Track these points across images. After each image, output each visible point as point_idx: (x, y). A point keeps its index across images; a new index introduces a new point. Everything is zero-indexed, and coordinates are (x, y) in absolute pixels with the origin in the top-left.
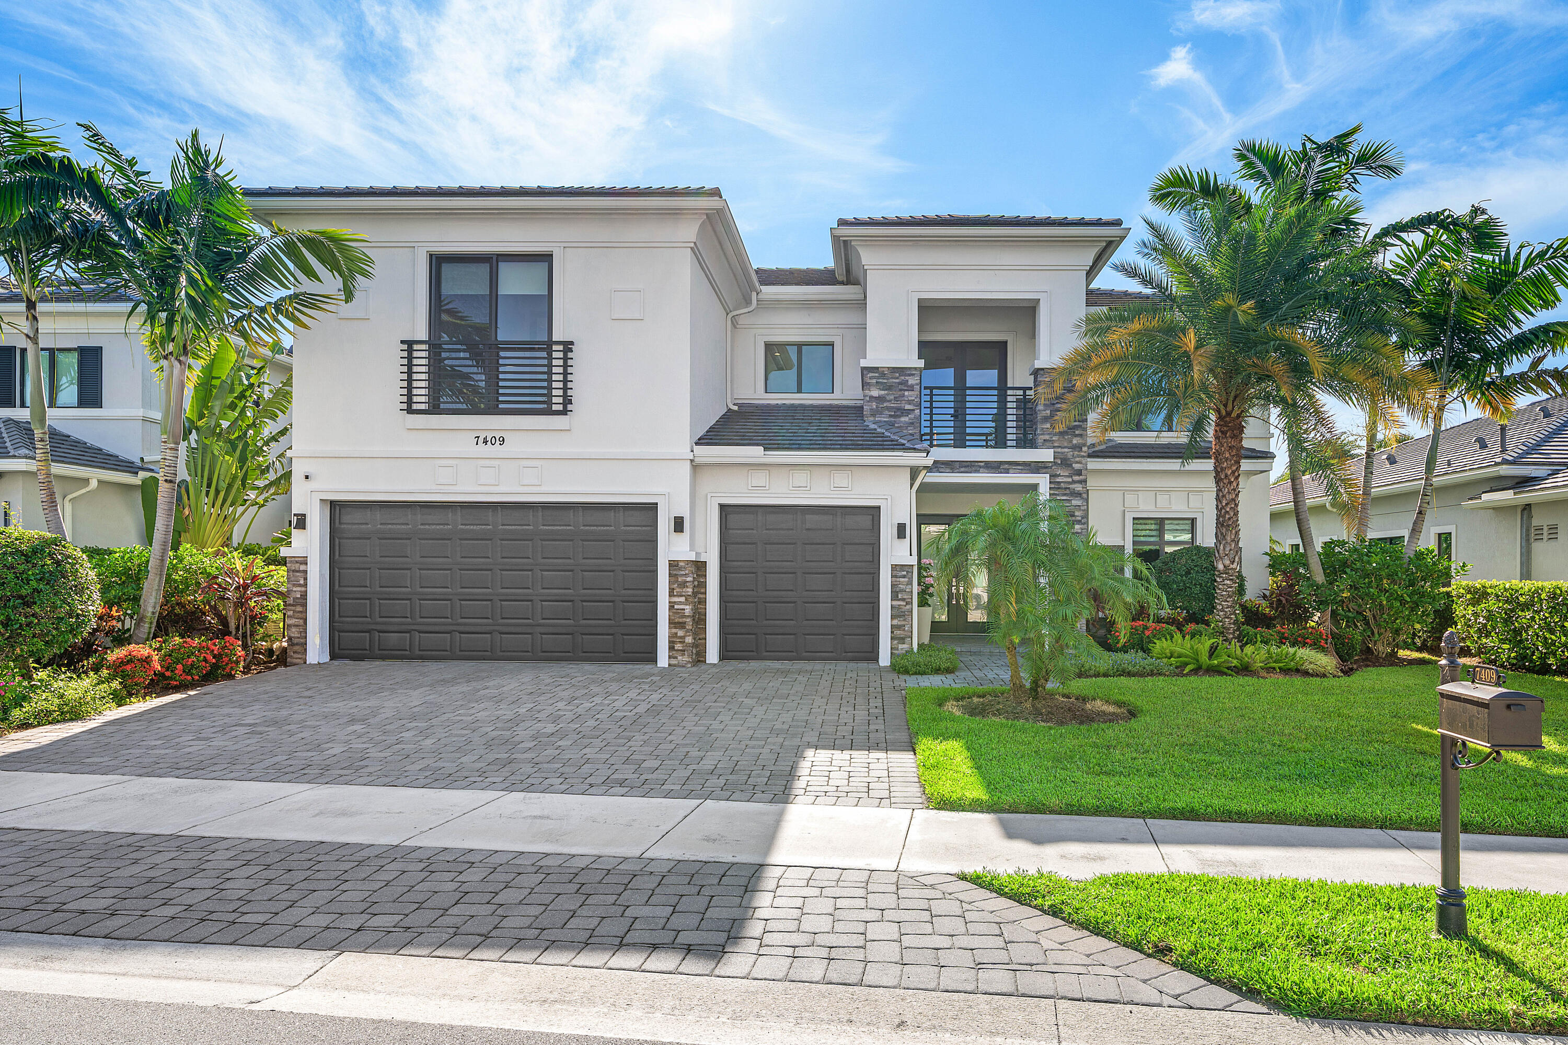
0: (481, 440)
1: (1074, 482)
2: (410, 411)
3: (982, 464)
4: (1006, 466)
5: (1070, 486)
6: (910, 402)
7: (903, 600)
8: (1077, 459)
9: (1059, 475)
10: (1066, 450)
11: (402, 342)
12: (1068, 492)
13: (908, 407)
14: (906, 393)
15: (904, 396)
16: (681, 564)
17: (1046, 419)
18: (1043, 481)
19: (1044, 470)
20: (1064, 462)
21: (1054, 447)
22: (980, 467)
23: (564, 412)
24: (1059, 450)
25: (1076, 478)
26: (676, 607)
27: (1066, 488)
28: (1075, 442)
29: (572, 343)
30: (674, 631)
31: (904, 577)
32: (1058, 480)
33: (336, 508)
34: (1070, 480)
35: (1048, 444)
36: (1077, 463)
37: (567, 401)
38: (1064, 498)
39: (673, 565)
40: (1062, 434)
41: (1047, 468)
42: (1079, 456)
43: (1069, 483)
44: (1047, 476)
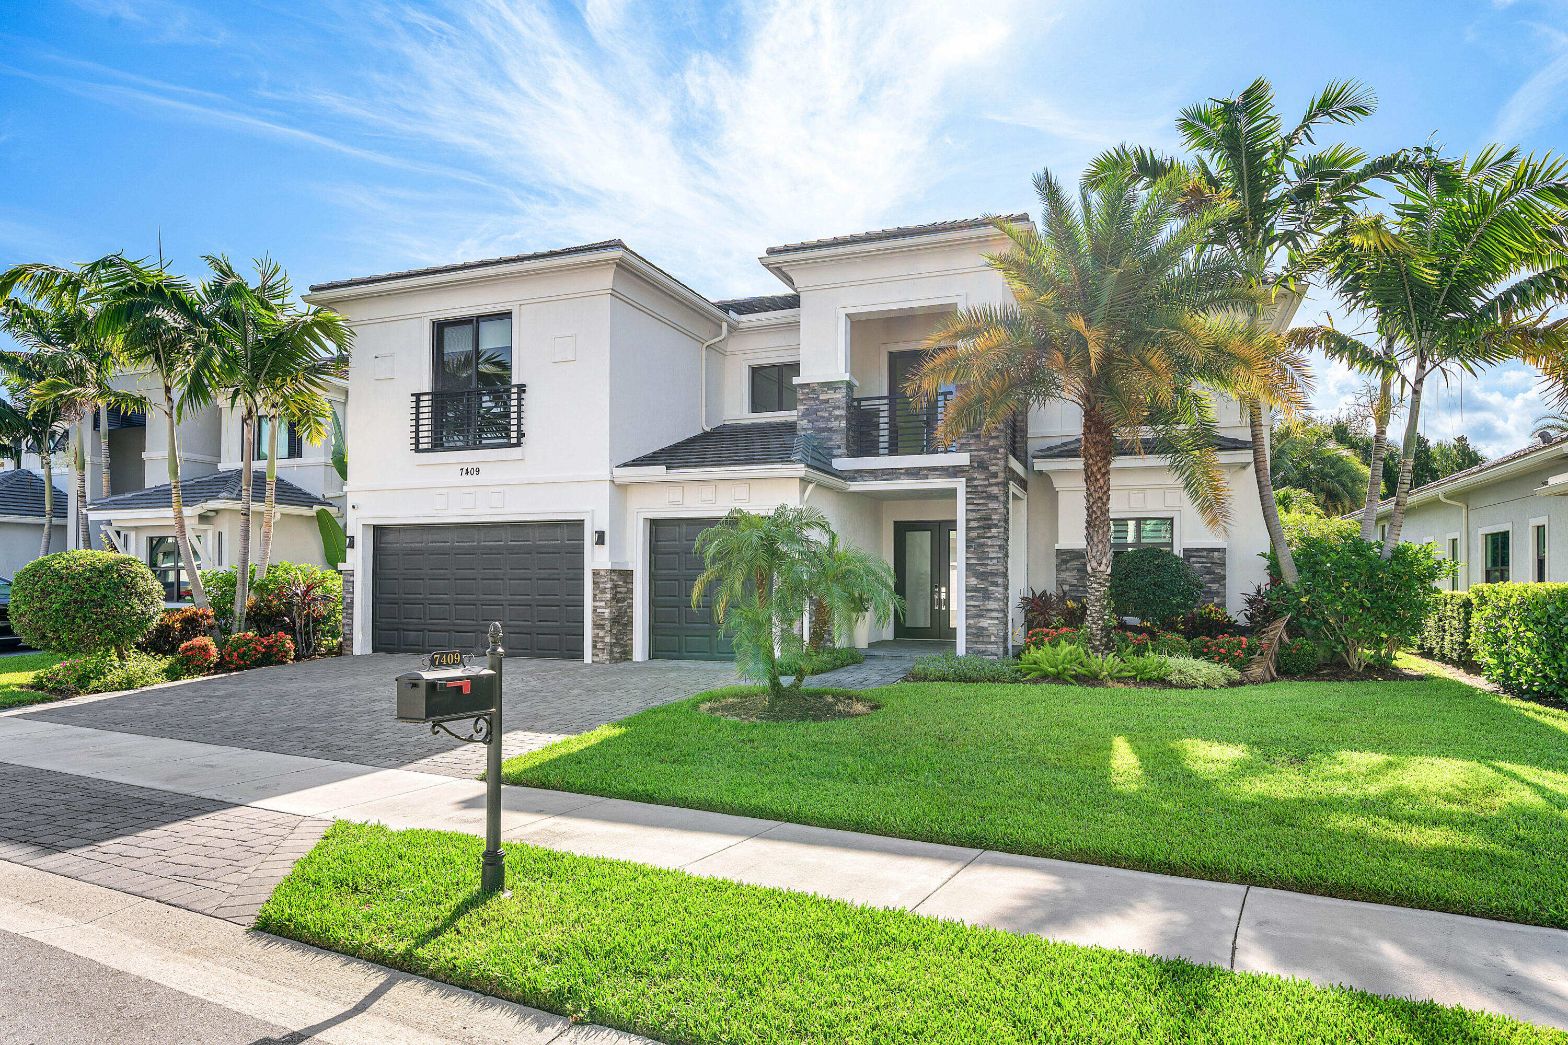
0: (464, 471)
1: (990, 485)
2: (417, 450)
3: (903, 471)
4: (925, 472)
5: (988, 489)
8: (994, 462)
9: (976, 479)
10: (982, 453)
11: (412, 395)
12: (984, 495)
16: (602, 573)
18: (960, 484)
19: (961, 475)
20: (979, 465)
21: (971, 451)
22: (901, 474)
23: (519, 444)
24: (976, 453)
25: (993, 481)
26: (598, 610)
27: (982, 492)
28: (991, 444)
29: (524, 386)
30: (596, 631)
32: (976, 483)
33: (379, 532)
34: (986, 483)
35: (965, 448)
36: (993, 465)
37: (521, 435)
38: (981, 501)
39: (596, 573)
40: (978, 437)
41: (964, 471)
42: (995, 458)
43: (986, 486)
44: (964, 480)
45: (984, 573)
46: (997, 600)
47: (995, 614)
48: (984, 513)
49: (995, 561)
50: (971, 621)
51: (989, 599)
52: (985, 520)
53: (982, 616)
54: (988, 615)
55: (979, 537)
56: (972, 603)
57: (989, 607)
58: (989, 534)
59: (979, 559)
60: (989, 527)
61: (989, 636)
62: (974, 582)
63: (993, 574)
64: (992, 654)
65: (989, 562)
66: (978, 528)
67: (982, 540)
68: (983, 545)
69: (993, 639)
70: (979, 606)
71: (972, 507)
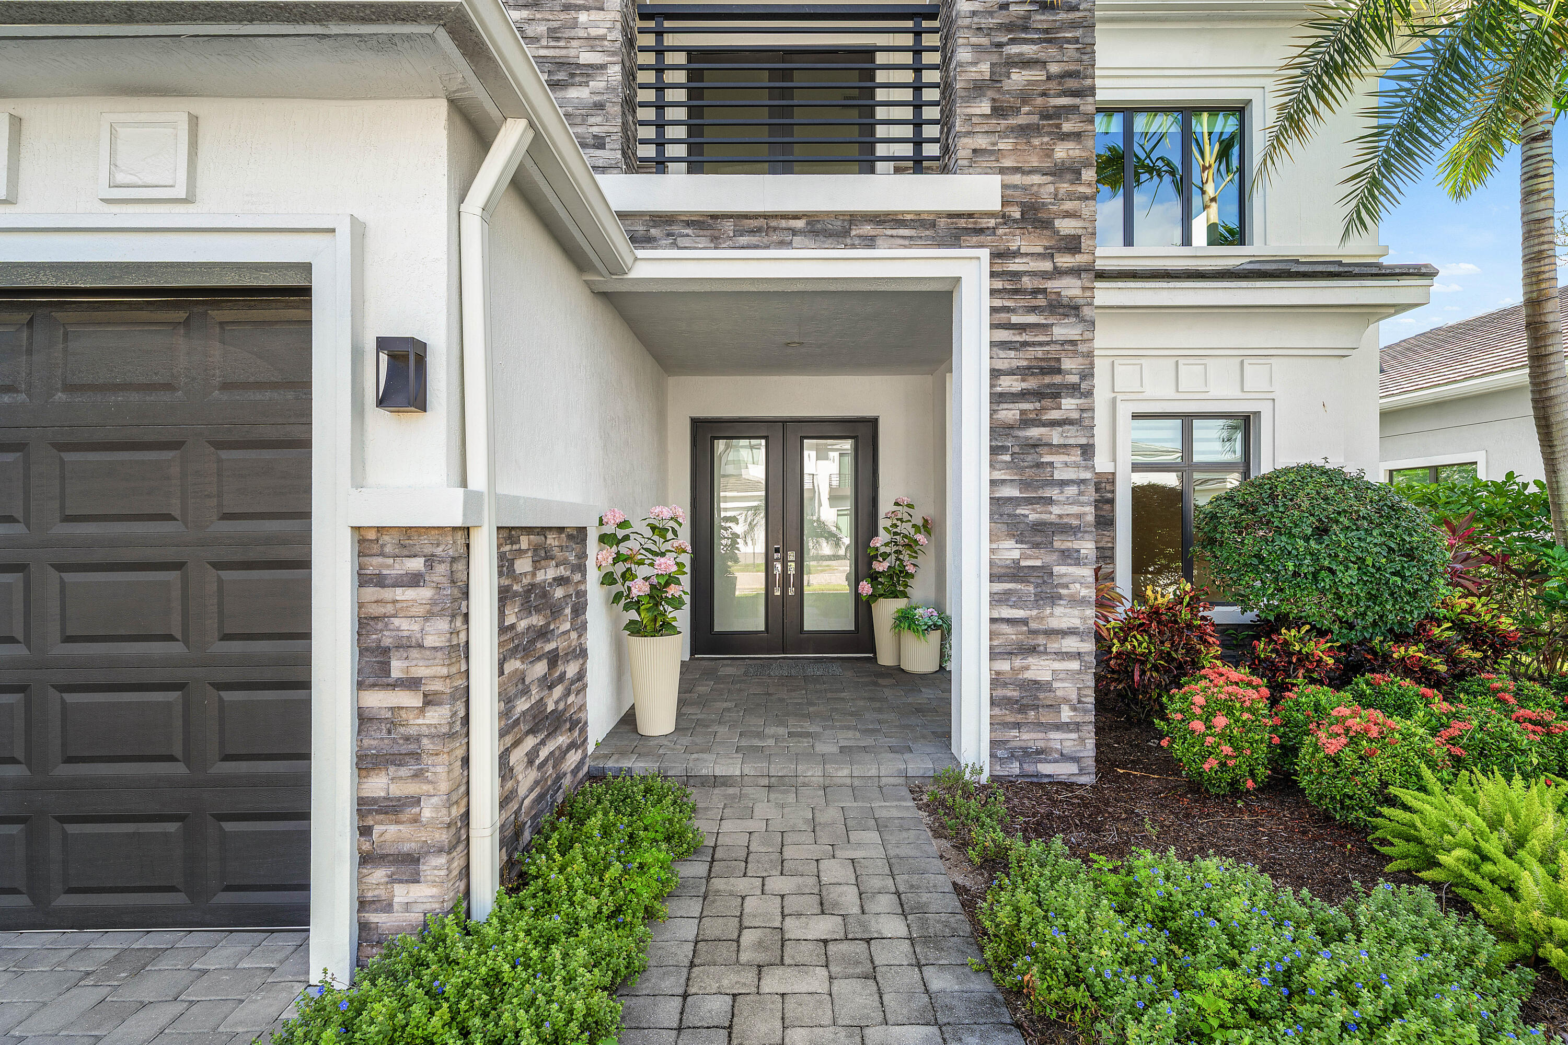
1: (1058, 272)
3: (800, 224)
4: (867, 229)
5: (1051, 285)
6: (593, 42)
7: (412, 684)
8: (1068, 206)
9: (1017, 254)
10: (1036, 179)
12: (1041, 301)
13: (587, 58)
14: (583, 17)
15: (575, 25)
17: (978, 88)
18: (971, 270)
19: (975, 239)
20: (1031, 213)
21: (1002, 171)
22: (794, 232)
24: (1017, 179)
25: (1065, 260)
27: (1036, 292)
28: (1062, 152)
31: (415, 580)
32: (1015, 265)
34: (1047, 266)
35: (986, 160)
36: (1068, 215)
38: (1032, 319)
40: (1025, 131)
41: (980, 231)
42: (1071, 197)
43: (1045, 275)
44: (985, 254)
45: (1039, 527)
46: (1077, 602)
47: (1071, 644)
48: (1039, 352)
49: (1072, 490)
50: (1004, 666)
51: (1054, 599)
52: (1044, 371)
53: (1033, 650)
54: (1053, 646)
55: (1026, 422)
56: (1007, 612)
57: (1054, 623)
58: (1054, 415)
59: (1025, 484)
60: (1054, 394)
61: (1054, 707)
62: (1011, 551)
63: (1065, 529)
64: (1065, 758)
65: (1054, 493)
66: (1023, 395)
67: (1034, 432)
68: (1035, 445)
69: (1066, 714)
70: (1024, 622)
71: (1004, 335)
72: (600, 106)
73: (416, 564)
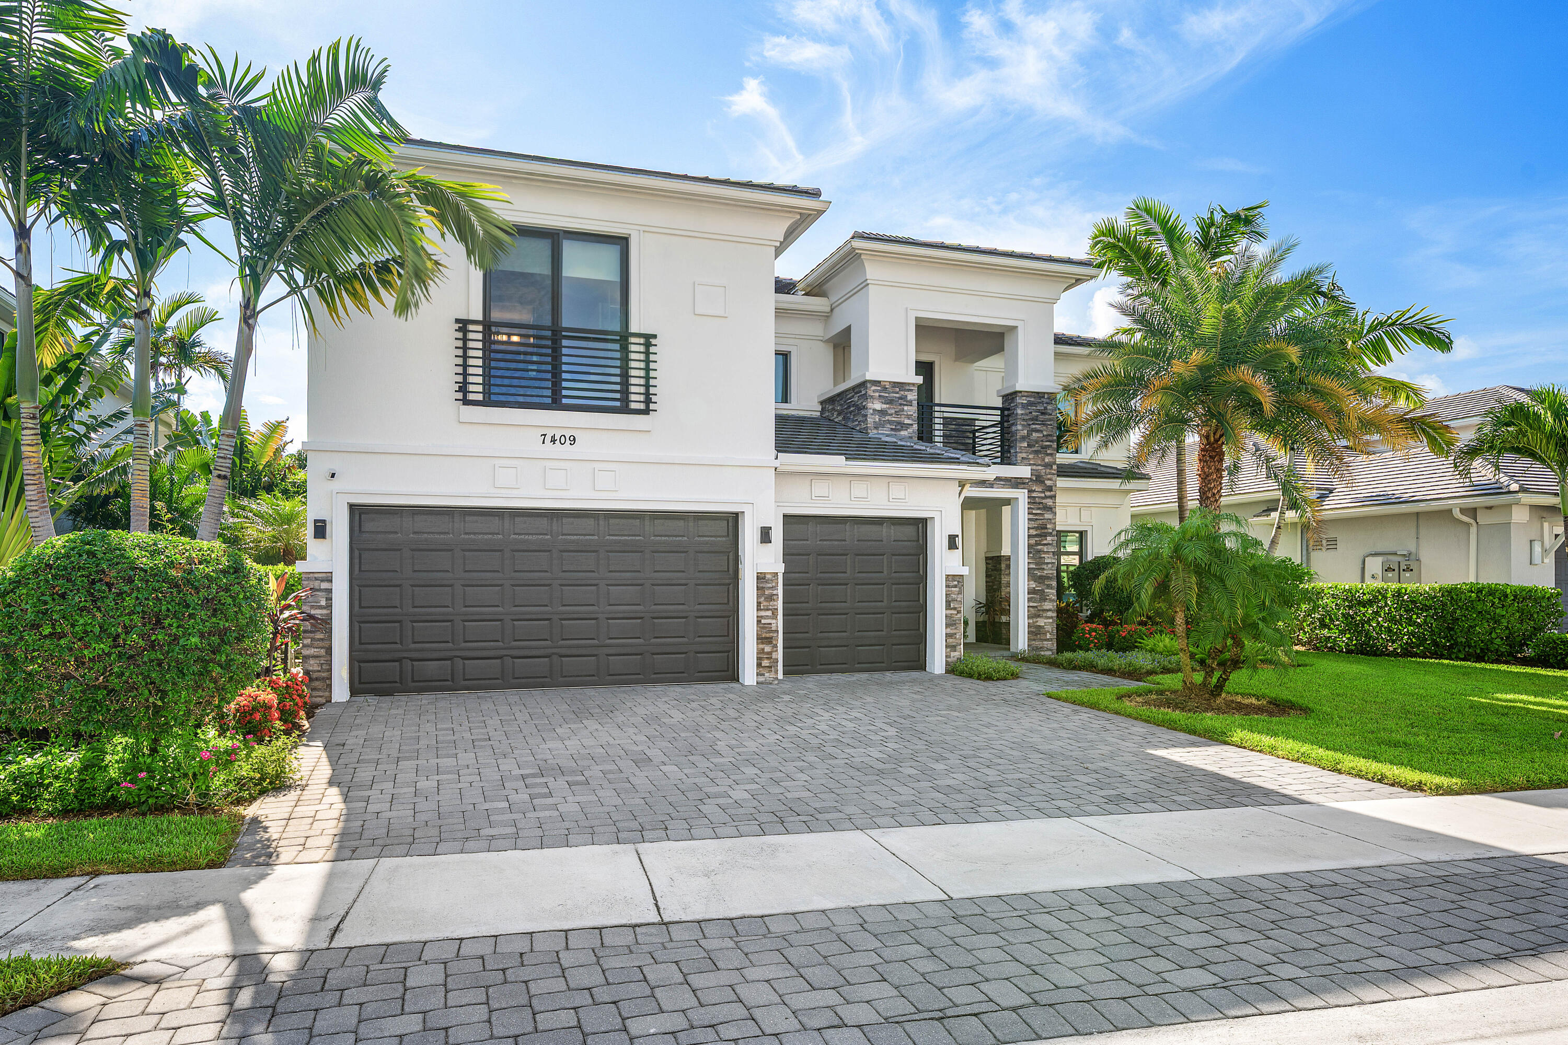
0: (548, 439)
1: (1046, 497)
2: (466, 402)
5: (1043, 501)
6: (909, 417)
7: (955, 609)
8: (1049, 477)
9: (1034, 491)
10: (1040, 468)
11: (457, 321)
12: (1041, 506)
13: (907, 421)
14: (906, 408)
15: (903, 410)
16: (768, 576)
17: (1023, 438)
18: (1022, 495)
19: (1023, 486)
20: (1038, 479)
21: (1030, 465)
23: (646, 412)
24: (1034, 467)
25: (1048, 494)
26: (763, 621)
27: (1040, 503)
28: (1047, 460)
29: (655, 336)
30: (761, 646)
31: (955, 586)
32: (1034, 495)
33: (358, 513)
34: (1043, 495)
35: (1026, 462)
36: (1049, 479)
37: (648, 401)
38: (1039, 512)
39: (761, 577)
40: (1036, 452)
41: (1024, 483)
42: (1050, 474)
43: (1042, 498)
44: (1026, 491)
45: (1041, 577)
46: (1051, 601)
47: (1050, 614)
48: (1040, 522)
49: (1050, 566)
50: (1031, 621)
51: (1045, 600)
52: (1042, 528)
53: (1039, 616)
54: (1045, 615)
55: (1037, 544)
56: (1031, 604)
57: (1045, 607)
58: (1045, 542)
59: (1036, 564)
60: (1044, 536)
61: (1045, 634)
62: (1033, 585)
63: (1048, 578)
64: (1048, 650)
65: (1045, 567)
66: (1036, 536)
67: (1039, 547)
68: (1039, 551)
69: (1048, 636)
70: (1036, 607)
71: (1031, 516)
72: (911, 437)
73: (956, 583)
